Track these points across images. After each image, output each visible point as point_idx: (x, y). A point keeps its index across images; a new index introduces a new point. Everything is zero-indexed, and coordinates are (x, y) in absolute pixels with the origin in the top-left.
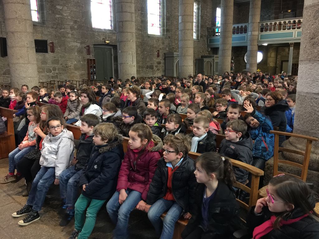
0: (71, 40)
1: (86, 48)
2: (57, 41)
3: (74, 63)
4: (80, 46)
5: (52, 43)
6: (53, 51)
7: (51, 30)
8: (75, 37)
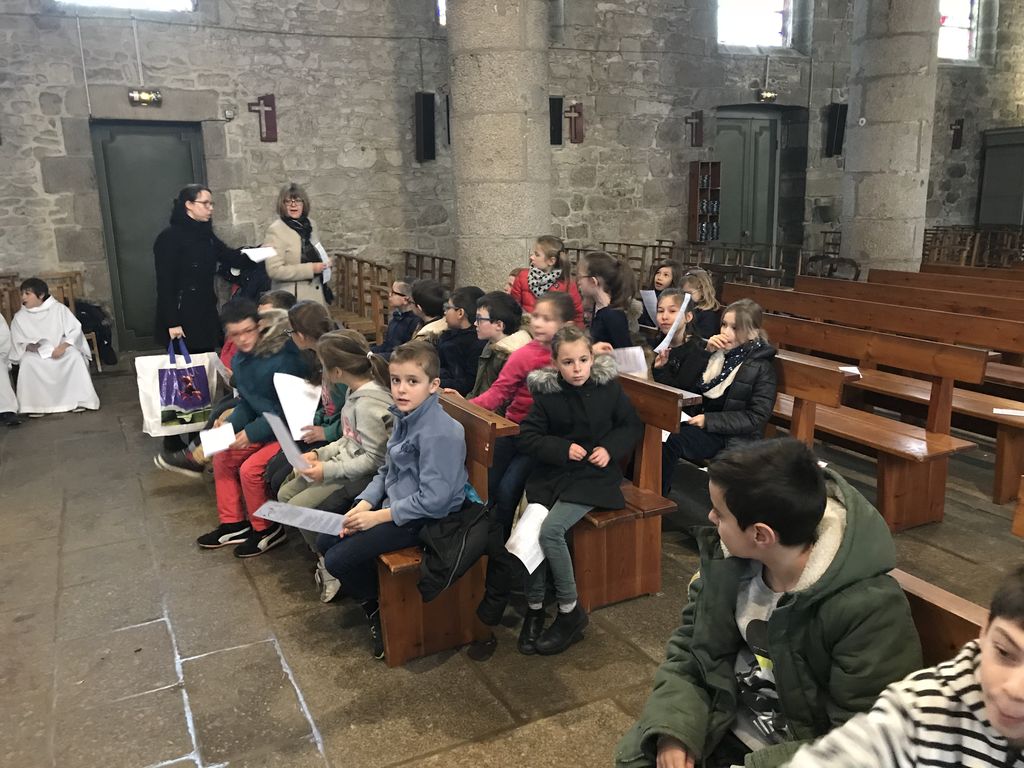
0: (643, 94)
1: (689, 121)
2: (594, 98)
3: (645, 178)
4: (672, 116)
5: (577, 108)
6: (578, 138)
7: (576, 59)
8: (657, 80)
